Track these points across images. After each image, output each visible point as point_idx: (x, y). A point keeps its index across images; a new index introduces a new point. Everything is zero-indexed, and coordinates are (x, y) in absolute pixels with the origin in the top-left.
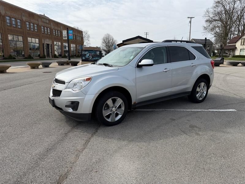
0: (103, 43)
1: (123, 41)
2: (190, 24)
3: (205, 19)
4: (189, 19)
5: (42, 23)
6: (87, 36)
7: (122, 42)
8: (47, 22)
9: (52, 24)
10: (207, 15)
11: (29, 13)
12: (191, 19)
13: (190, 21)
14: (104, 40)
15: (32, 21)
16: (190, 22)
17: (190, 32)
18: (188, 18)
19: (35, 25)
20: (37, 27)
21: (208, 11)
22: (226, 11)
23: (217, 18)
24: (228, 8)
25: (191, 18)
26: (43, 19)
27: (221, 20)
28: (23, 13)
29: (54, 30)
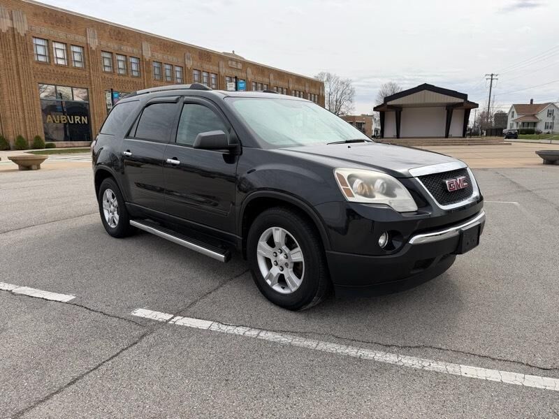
1: (385, 99)
5: (227, 70)
6: (349, 92)
8: (240, 66)
9: (249, 71)
11: (199, 53)
15: (207, 66)
19: (213, 76)
20: (216, 79)
26: (230, 62)
28: (188, 54)
29: (254, 84)
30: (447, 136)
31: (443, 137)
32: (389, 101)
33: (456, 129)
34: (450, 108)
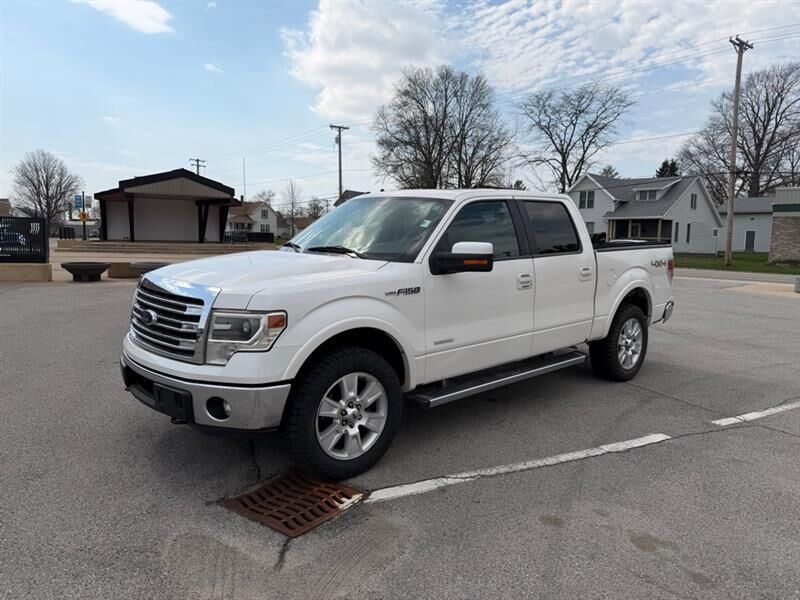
0: (22, 183)
1: (121, 183)
2: (337, 145)
3: (378, 138)
4: (335, 132)
7: (117, 186)
10: (381, 126)
12: (340, 132)
13: (336, 139)
14: (25, 175)
16: (338, 140)
17: (340, 171)
18: (332, 127)
21: (383, 115)
22: (426, 118)
23: (406, 138)
24: (430, 112)
25: (340, 128)
27: (415, 143)
30: (202, 240)
31: (195, 242)
32: (127, 187)
33: (212, 233)
34: (203, 204)
